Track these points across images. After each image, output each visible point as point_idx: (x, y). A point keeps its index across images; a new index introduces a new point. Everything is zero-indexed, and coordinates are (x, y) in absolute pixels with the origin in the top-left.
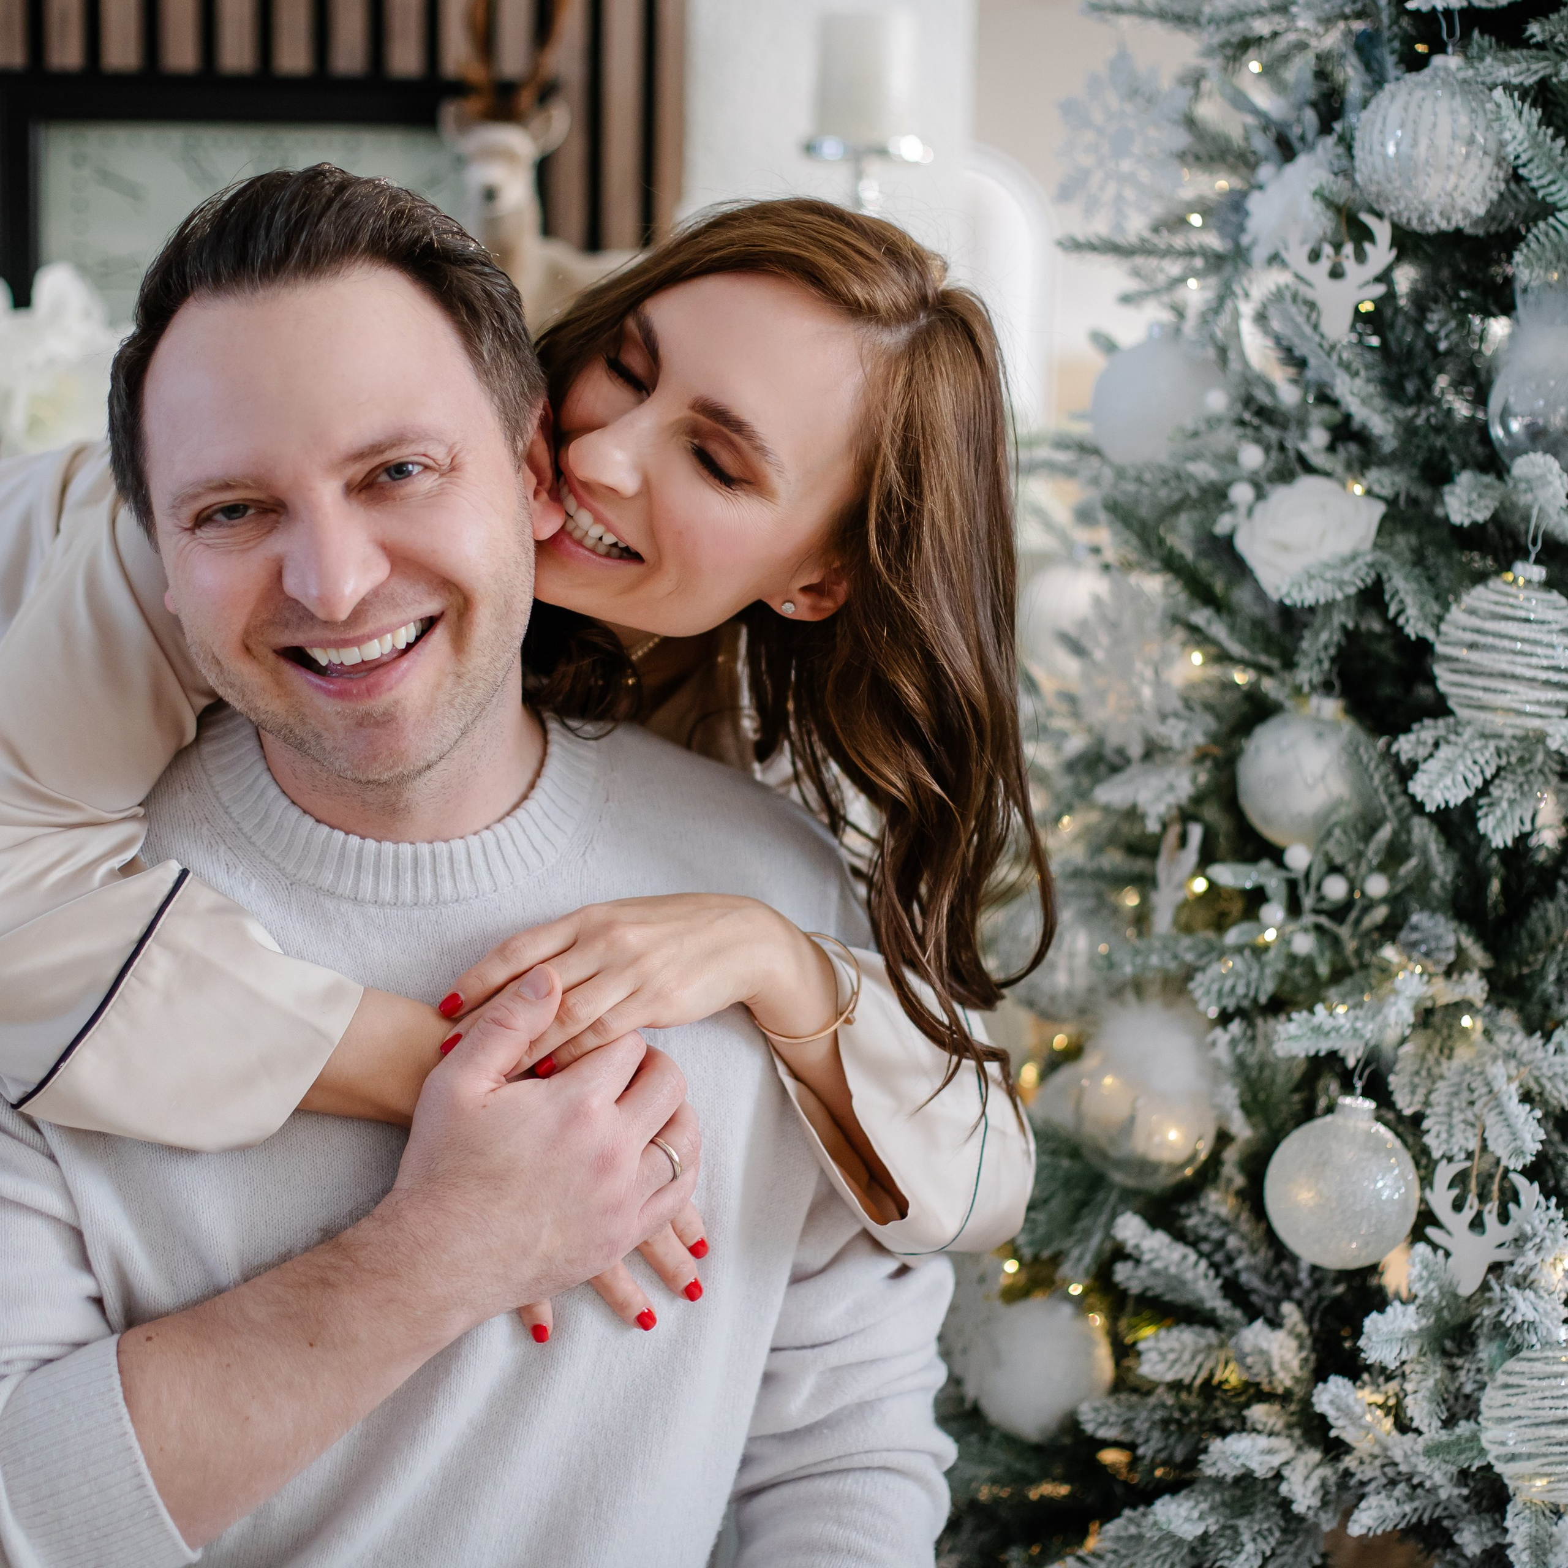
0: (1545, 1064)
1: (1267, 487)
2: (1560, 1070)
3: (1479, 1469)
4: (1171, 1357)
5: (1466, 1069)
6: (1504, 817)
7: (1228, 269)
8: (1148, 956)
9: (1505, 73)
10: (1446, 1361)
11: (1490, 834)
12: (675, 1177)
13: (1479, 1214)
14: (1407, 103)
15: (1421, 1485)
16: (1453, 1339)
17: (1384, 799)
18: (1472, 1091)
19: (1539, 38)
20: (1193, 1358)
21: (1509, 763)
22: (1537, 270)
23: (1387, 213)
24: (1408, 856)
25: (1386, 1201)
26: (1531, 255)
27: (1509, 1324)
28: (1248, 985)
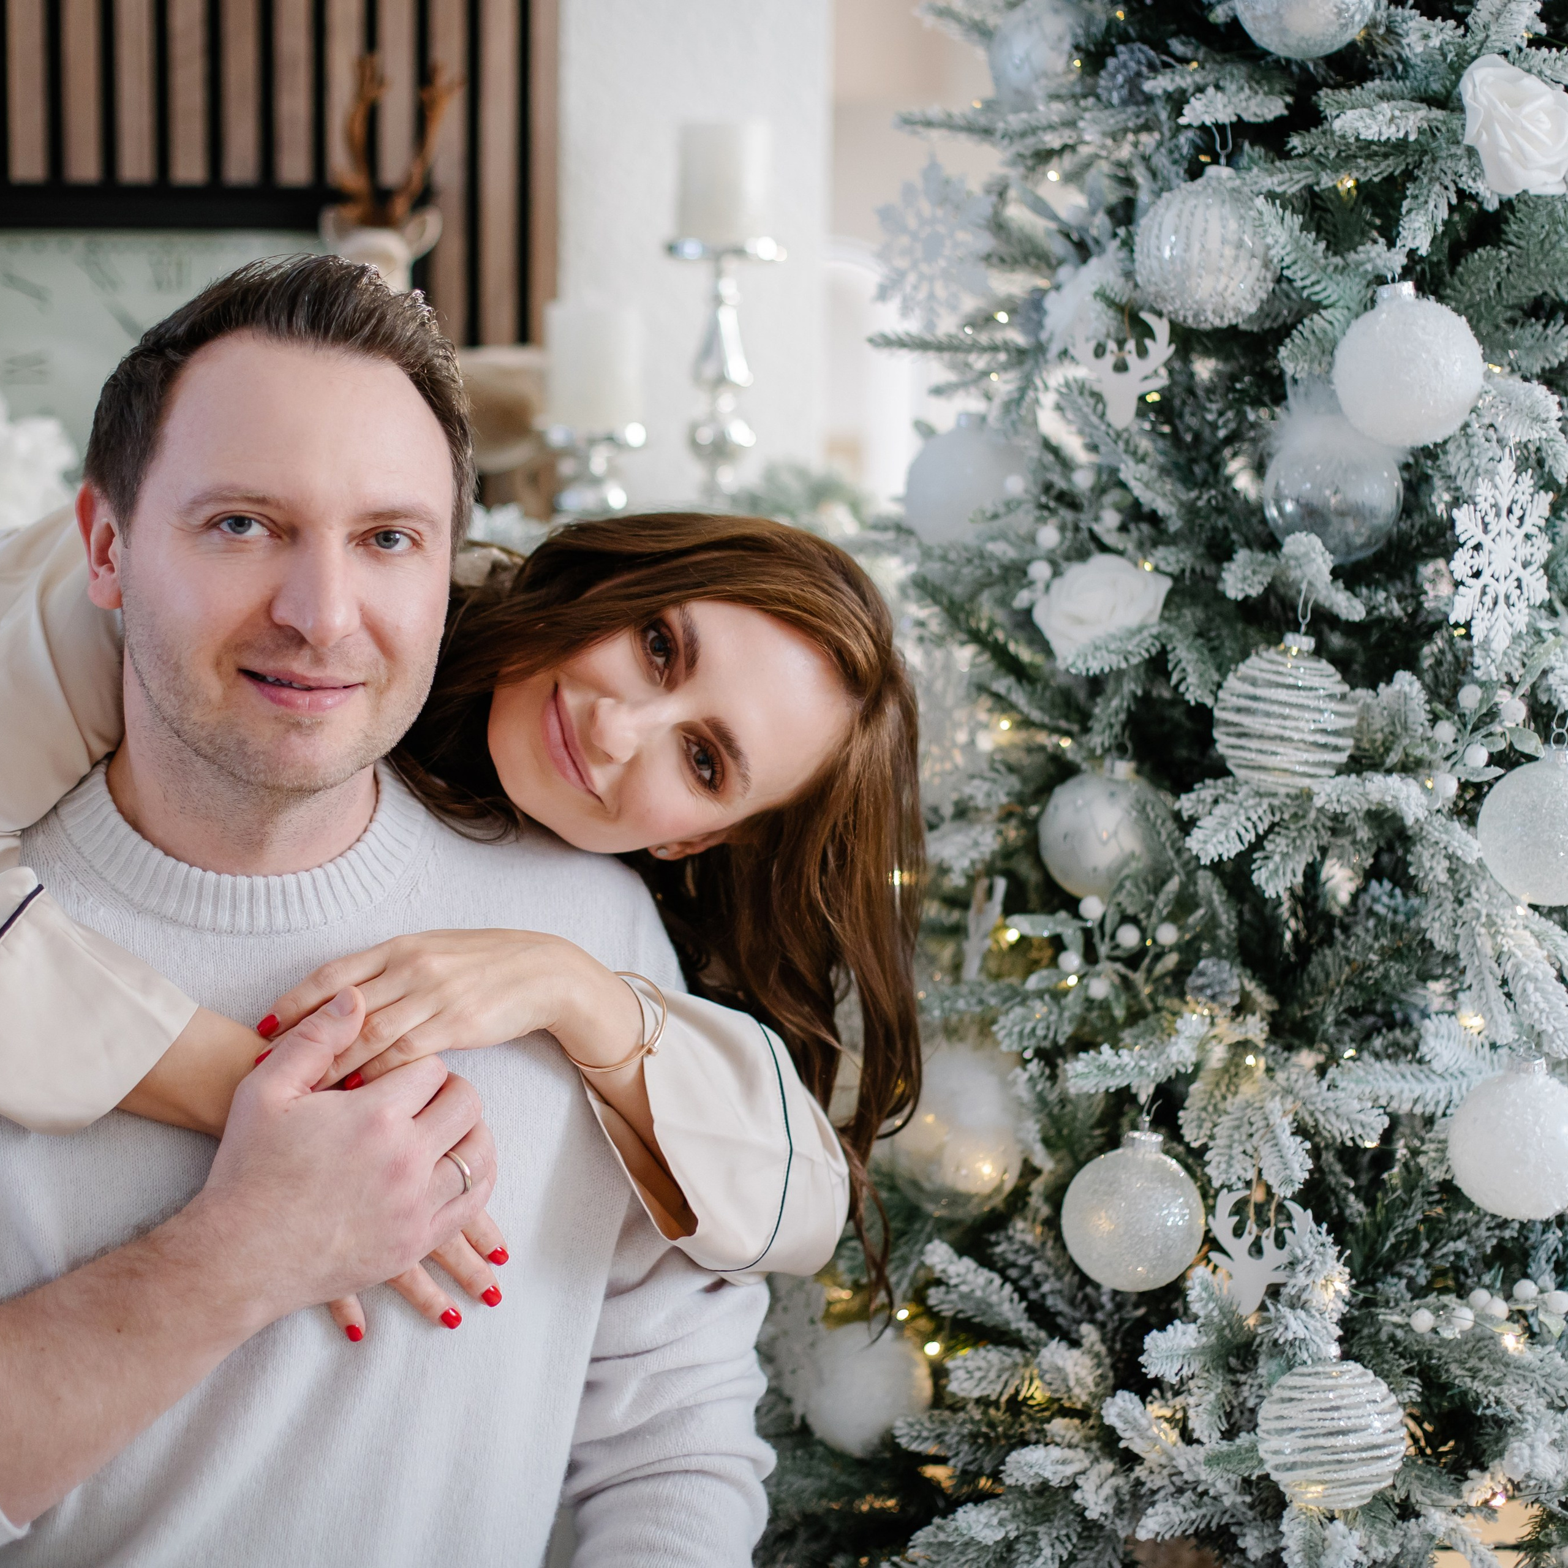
0: (1319, 1099)
1: (1064, 565)
2: (1332, 1105)
3: (1259, 1478)
4: (978, 1374)
5: (1248, 1105)
6: (1276, 871)
7: (1028, 365)
8: (956, 1001)
9: (1270, 182)
10: (1230, 1377)
11: (1264, 887)
12: (465, 1189)
13: (1258, 1238)
14: (1181, 211)
15: (1205, 1493)
16: (1238, 1357)
17: (1171, 854)
18: (1251, 1124)
19: (1300, 150)
20: (999, 1377)
21: (1282, 819)
22: (1301, 364)
23: (1165, 311)
24: (1197, 906)
25: (1171, 1228)
26: (1295, 350)
27: (1281, 1341)
28: (1048, 1028)
